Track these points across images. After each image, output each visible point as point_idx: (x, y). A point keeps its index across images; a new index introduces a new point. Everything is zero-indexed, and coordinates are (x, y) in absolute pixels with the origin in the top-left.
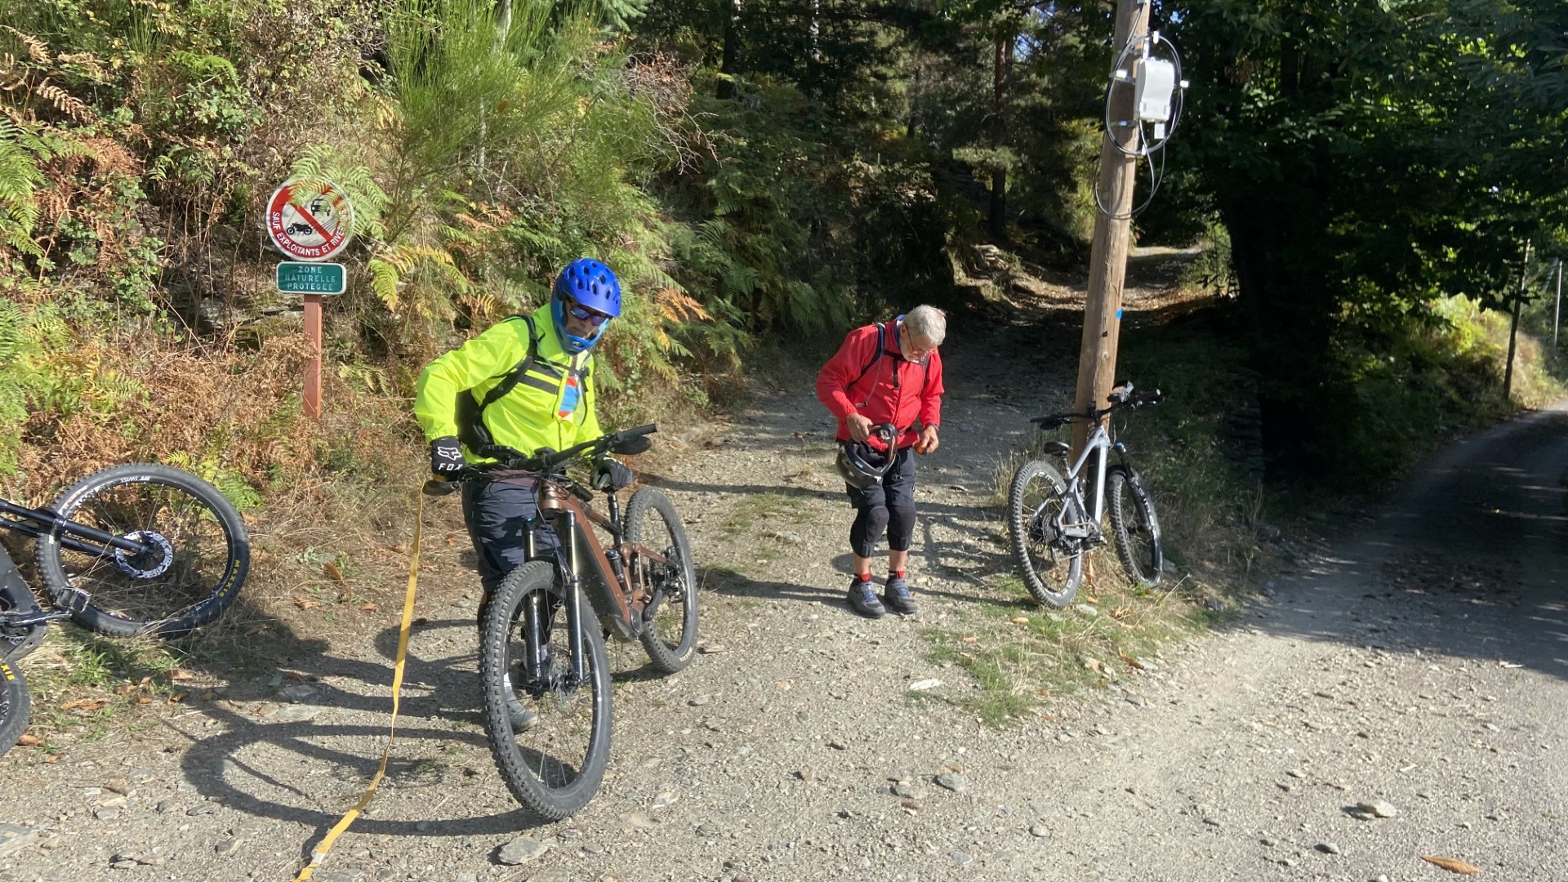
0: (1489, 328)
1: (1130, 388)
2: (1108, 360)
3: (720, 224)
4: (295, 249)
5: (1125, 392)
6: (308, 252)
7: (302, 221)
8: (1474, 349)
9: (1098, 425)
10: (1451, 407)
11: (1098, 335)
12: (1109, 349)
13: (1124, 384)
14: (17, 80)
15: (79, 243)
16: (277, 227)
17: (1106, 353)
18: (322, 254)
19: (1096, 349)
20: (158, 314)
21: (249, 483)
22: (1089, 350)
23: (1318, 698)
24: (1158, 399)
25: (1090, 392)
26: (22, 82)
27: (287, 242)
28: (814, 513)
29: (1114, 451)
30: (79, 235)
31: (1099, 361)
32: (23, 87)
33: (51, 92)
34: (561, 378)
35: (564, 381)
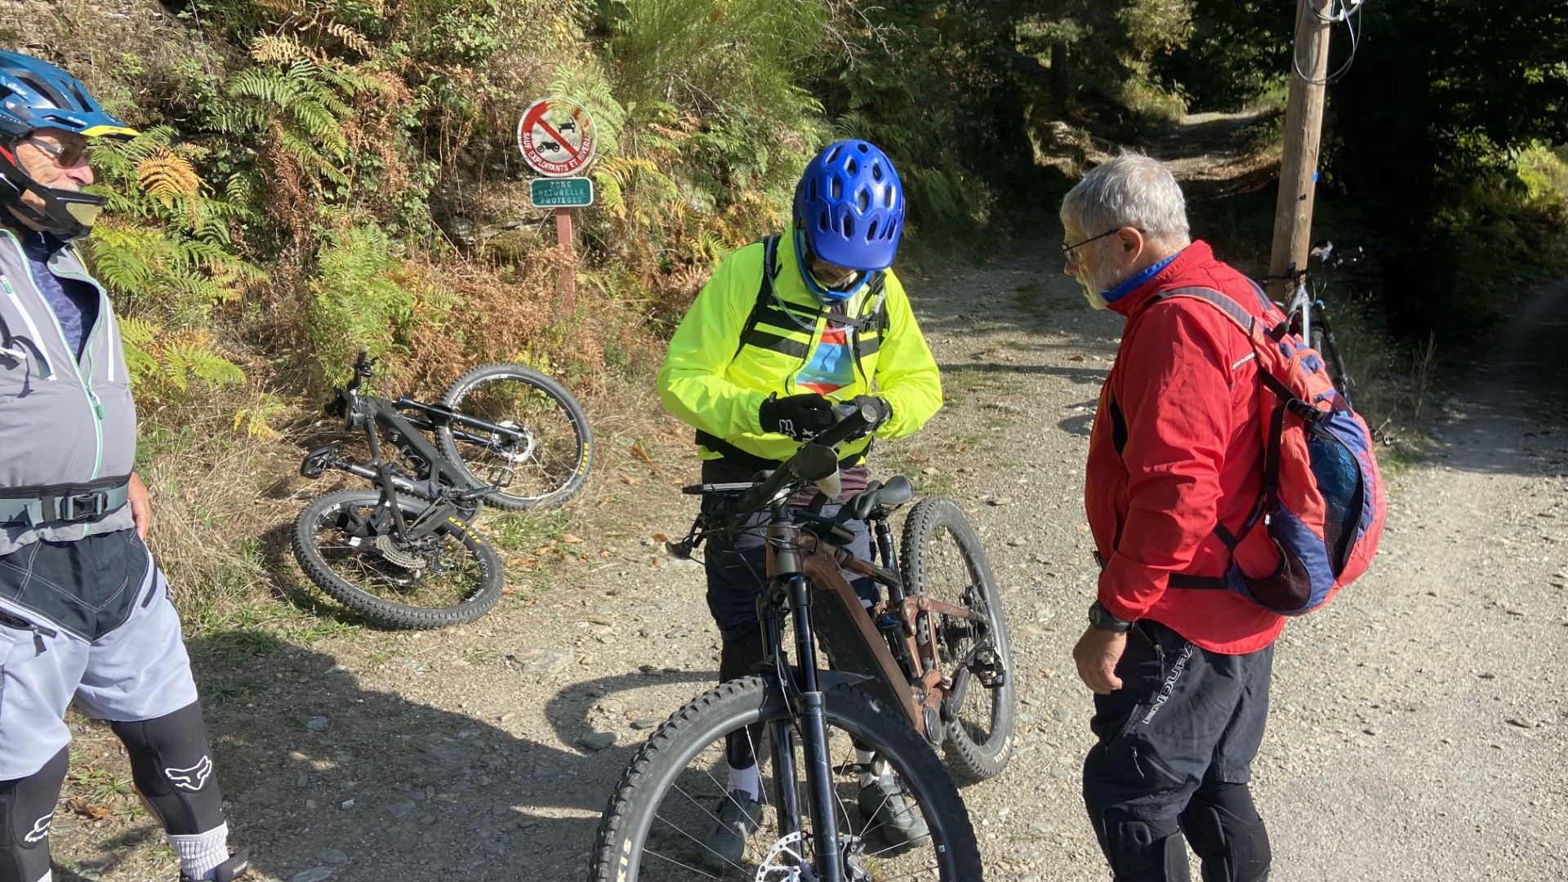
0: (1553, 176)
1: (1330, 247)
2: (1305, 222)
3: (854, 117)
4: (546, 166)
5: (1325, 252)
6: (558, 168)
7: (550, 139)
8: (1540, 199)
9: (1297, 285)
10: (1522, 258)
11: (1294, 200)
12: (1305, 212)
13: (1322, 244)
14: (308, 22)
16: (529, 146)
17: (1303, 215)
18: (570, 169)
19: (1292, 210)
22: (1286, 214)
23: (1540, 518)
24: (1358, 256)
25: (1288, 252)
26: (314, 22)
27: (538, 160)
28: (1018, 385)
29: (1314, 309)
30: (366, 163)
31: (1296, 224)
32: (315, 27)
33: (340, 31)
34: (812, 333)
35: (817, 337)
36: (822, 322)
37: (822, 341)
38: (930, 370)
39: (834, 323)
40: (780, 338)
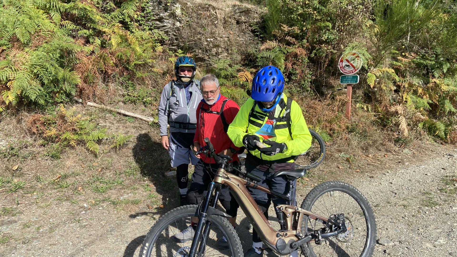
6: (349, 72)
14: (281, 37)
15: (294, 74)
18: (353, 72)
20: (311, 91)
21: (328, 134)
27: (343, 70)
30: (294, 72)
32: (283, 38)
33: (288, 38)
34: (263, 121)
35: (265, 122)
36: (267, 118)
37: (266, 123)
38: (308, 135)
39: (270, 118)
40: (255, 122)
